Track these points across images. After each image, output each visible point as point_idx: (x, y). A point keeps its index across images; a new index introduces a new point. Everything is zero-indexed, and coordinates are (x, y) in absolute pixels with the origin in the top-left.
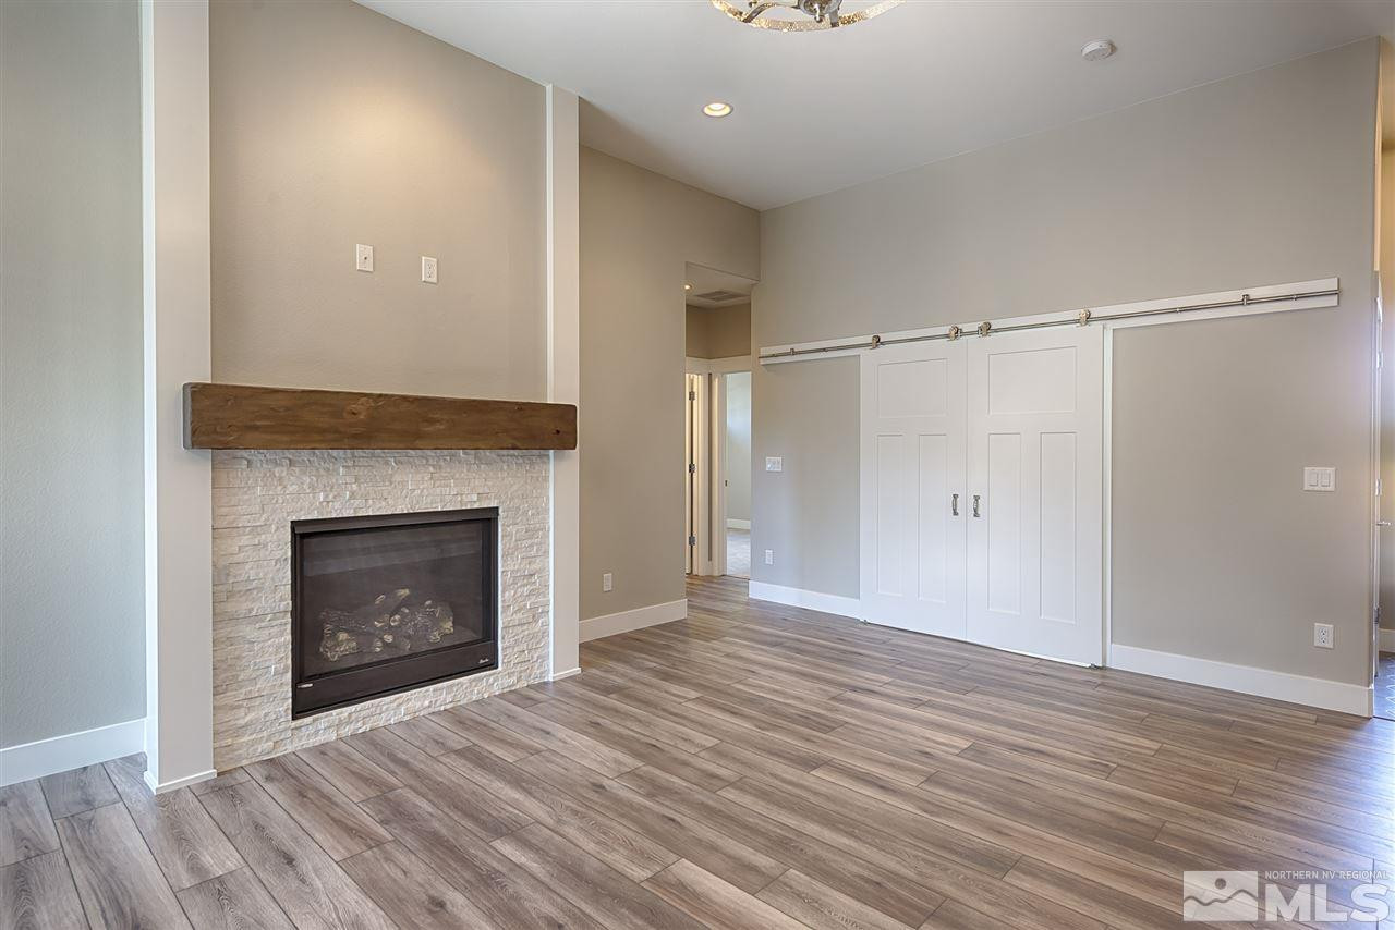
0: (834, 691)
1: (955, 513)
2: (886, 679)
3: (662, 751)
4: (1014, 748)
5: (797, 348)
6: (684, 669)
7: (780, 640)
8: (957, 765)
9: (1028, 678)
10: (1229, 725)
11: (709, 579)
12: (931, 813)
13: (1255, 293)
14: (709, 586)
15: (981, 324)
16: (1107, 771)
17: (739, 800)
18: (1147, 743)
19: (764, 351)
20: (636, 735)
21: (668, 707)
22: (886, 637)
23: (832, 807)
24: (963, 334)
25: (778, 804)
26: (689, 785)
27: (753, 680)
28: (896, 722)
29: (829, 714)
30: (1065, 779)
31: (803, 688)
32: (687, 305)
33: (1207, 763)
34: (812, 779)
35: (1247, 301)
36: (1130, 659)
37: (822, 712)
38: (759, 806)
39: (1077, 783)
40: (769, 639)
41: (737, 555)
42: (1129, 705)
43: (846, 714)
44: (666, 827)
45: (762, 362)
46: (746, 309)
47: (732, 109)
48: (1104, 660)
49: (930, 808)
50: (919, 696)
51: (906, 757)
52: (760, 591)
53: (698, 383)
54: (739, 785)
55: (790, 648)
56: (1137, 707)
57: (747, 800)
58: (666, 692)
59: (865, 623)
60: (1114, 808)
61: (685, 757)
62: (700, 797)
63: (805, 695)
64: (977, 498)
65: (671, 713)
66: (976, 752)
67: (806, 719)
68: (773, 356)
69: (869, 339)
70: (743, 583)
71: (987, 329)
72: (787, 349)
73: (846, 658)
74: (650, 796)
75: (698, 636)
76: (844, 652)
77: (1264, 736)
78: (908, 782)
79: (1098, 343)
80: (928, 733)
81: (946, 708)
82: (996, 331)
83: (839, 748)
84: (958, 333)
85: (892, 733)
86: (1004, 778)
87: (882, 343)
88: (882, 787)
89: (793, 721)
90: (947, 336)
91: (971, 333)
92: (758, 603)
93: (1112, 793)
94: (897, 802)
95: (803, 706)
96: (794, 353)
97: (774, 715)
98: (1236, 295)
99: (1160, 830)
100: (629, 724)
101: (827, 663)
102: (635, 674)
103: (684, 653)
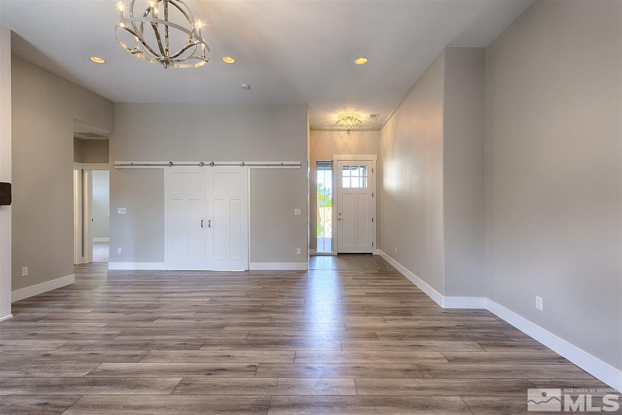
0: (157, 295)
1: (202, 227)
2: (178, 287)
3: (79, 334)
4: (224, 297)
5: (134, 163)
6: (80, 302)
7: (130, 283)
8: (206, 306)
9: (227, 277)
10: (278, 278)
11: (82, 265)
12: (200, 321)
13: (284, 163)
14: (84, 268)
15: (211, 162)
16: (250, 296)
17: (124, 339)
18: (259, 287)
19: (116, 163)
20: (61, 332)
21: (77, 318)
22: (175, 274)
23: (163, 329)
24: (204, 165)
25: (142, 335)
26: (98, 341)
27: (119, 299)
28: (184, 299)
29: (157, 303)
30: (239, 301)
31: (143, 297)
32: (75, 138)
33: (273, 288)
34: (154, 324)
35: (282, 165)
36: (255, 266)
37: (154, 303)
38: (133, 338)
39: (242, 301)
40: (124, 283)
41: (99, 253)
42: (255, 279)
43: (163, 301)
44: (90, 357)
45: (115, 167)
46: (106, 143)
47: (106, 62)
48: (249, 268)
49: (199, 319)
50: (191, 290)
51: (189, 308)
52: (114, 266)
53: (76, 173)
54: (123, 334)
55: (135, 285)
56: (257, 279)
57: (128, 338)
58: (73, 313)
59: (167, 271)
60: (251, 305)
61: (93, 332)
62: (105, 343)
63: (145, 299)
64: (210, 221)
65: (80, 320)
66: (212, 301)
67: (148, 307)
68: (122, 165)
69: (168, 163)
70: (105, 263)
71: (213, 164)
72: (129, 163)
73: (160, 284)
74: (77, 350)
75: (84, 289)
76: (160, 282)
77: (286, 279)
78: (191, 315)
79: (246, 172)
80: (196, 300)
81: (201, 291)
82: (216, 165)
83: (163, 312)
84: (203, 164)
85: (183, 303)
86: (221, 306)
87: (173, 165)
88: (181, 319)
89: (142, 308)
90: (199, 165)
91: (207, 165)
92: (114, 271)
93: (251, 301)
94: (188, 321)
95: (145, 303)
96: (132, 165)
97: (133, 309)
98: (280, 163)
99: (262, 306)
100: (55, 329)
101: (153, 287)
102: (51, 310)
103: (79, 296)
